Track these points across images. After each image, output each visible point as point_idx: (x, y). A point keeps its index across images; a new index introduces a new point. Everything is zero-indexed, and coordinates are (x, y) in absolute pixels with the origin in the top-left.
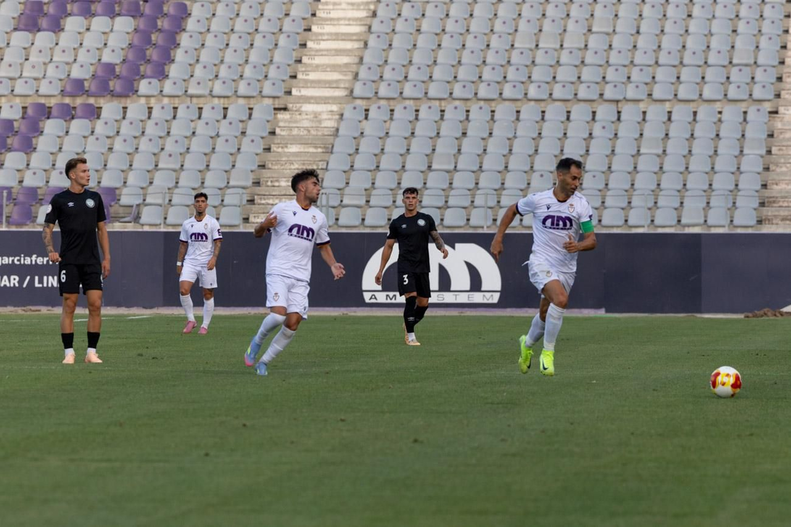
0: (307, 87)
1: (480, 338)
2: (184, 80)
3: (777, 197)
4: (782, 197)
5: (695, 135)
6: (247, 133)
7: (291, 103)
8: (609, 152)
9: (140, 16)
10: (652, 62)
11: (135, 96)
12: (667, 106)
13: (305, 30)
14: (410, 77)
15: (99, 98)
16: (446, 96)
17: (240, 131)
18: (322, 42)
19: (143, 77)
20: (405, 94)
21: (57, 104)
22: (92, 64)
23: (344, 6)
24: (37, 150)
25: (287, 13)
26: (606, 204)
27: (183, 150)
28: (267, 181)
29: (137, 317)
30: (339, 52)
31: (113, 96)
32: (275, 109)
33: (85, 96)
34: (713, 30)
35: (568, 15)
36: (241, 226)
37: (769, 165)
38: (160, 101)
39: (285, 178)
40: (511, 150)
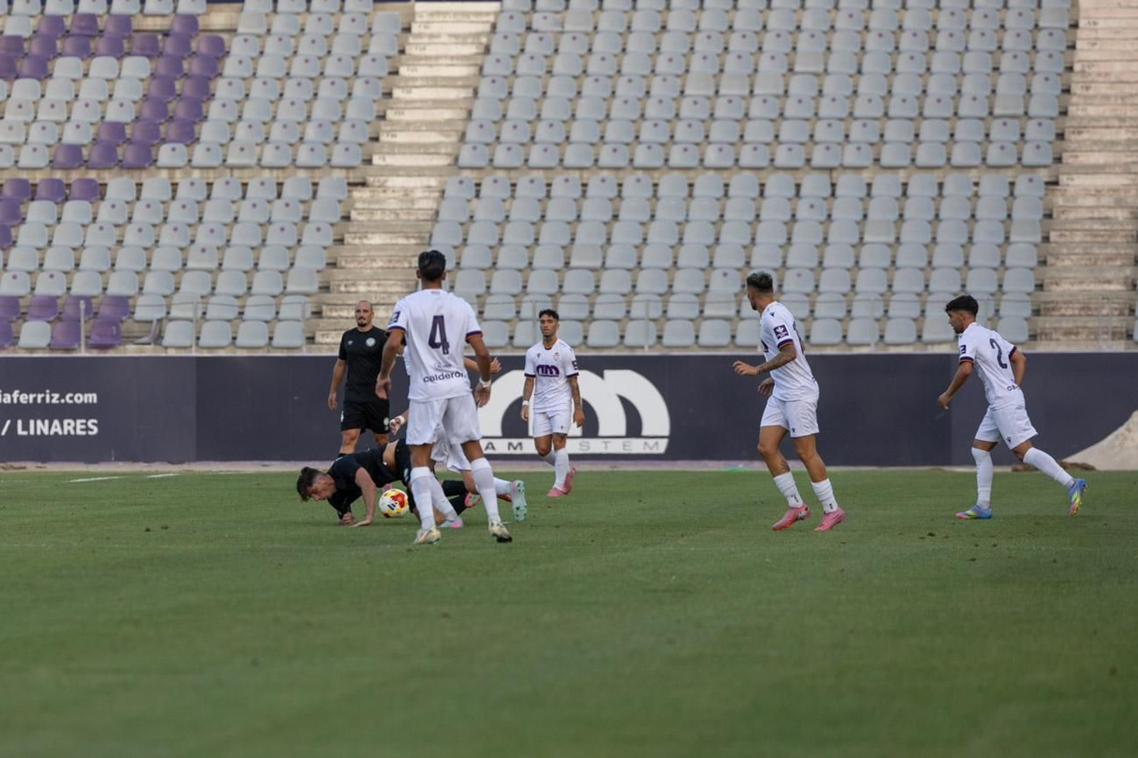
0: (394, 154)
1: (640, 501)
2: (222, 145)
3: (1057, 303)
4: (1065, 303)
5: (942, 216)
6: (311, 218)
7: (372, 176)
8: (819, 240)
9: (158, 56)
10: (880, 114)
11: (153, 168)
12: (902, 176)
13: (390, 73)
14: (538, 138)
15: (102, 171)
16: (589, 163)
17: (301, 215)
18: (414, 90)
19: (164, 141)
20: (532, 162)
21: (43, 180)
22: (92, 124)
23: (444, 39)
24: (18, 244)
25: (365, 49)
26: (817, 314)
27: (221, 243)
28: (339, 286)
29: (160, 476)
30: (437, 104)
31: (122, 168)
32: (350, 184)
33: (83, 168)
34: (966, 69)
35: (760, 49)
36: (304, 349)
37: (1045, 257)
38: (188, 175)
39: (364, 280)
40: (681, 239)
